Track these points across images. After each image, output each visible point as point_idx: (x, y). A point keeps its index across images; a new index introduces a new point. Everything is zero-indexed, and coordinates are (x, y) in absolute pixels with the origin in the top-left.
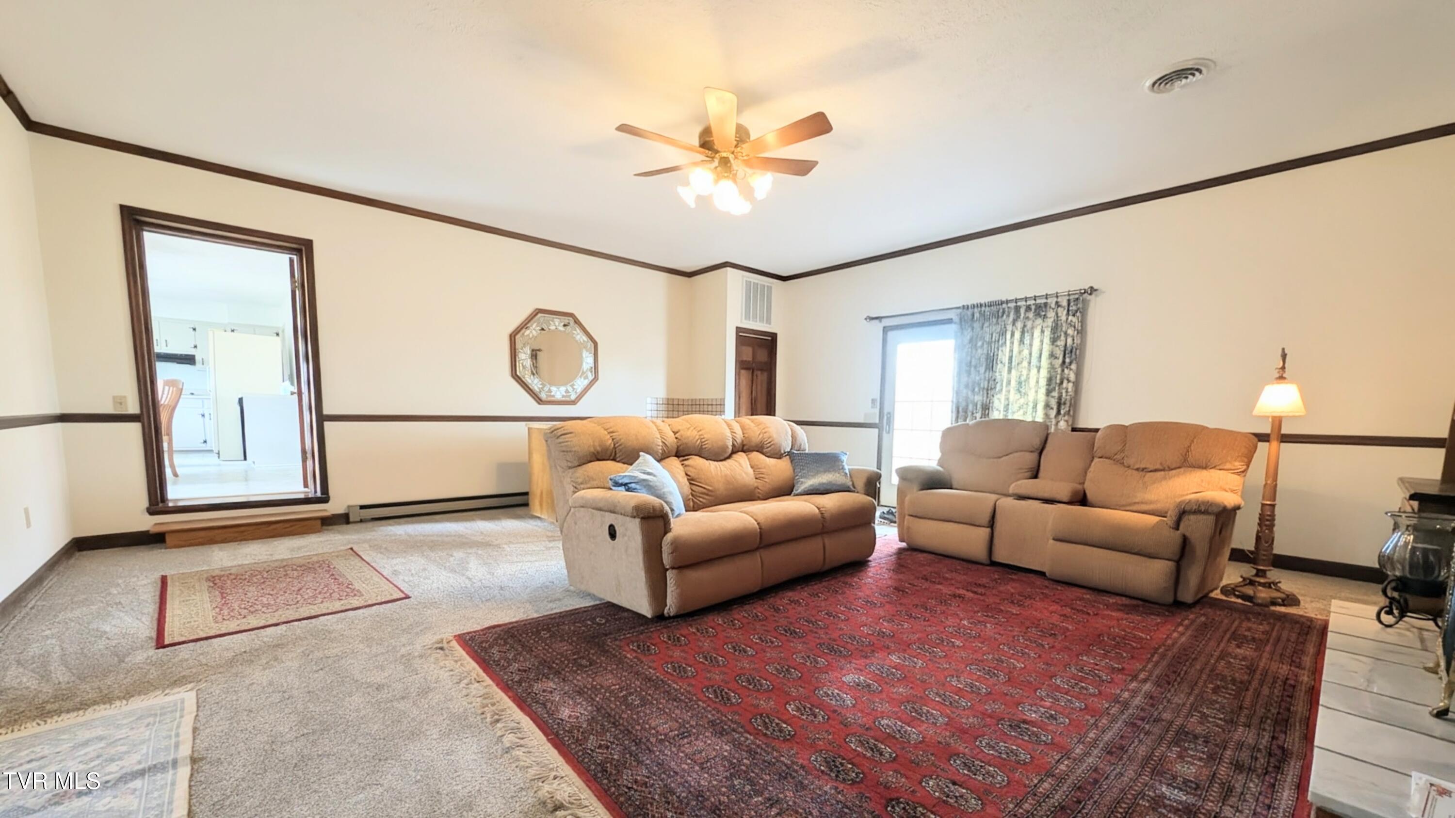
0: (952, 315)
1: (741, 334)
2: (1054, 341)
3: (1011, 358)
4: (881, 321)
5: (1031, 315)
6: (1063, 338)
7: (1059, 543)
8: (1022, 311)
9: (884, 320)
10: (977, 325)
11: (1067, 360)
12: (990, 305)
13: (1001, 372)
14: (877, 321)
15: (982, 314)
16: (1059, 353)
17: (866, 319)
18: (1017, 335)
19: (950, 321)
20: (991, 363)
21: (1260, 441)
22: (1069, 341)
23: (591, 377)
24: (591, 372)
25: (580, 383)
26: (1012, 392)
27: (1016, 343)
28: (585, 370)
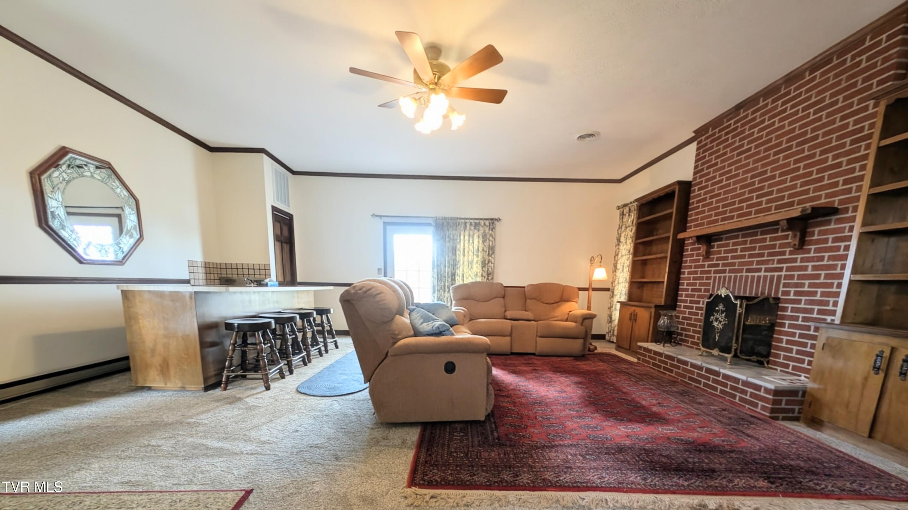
0: (431, 221)
1: (275, 212)
2: (484, 242)
3: (464, 249)
4: (381, 218)
5: (472, 228)
6: (488, 241)
7: (541, 339)
8: (468, 225)
9: (383, 218)
10: (445, 229)
11: (491, 253)
12: (452, 219)
13: (460, 257)
14: (378, 218)
15: (448, 223)
16: (486, 249)
17: (372, 215)
18: (467, 238)
19: (430, 224)
20: (454, 250)
21: (579, 290)
22: (491, 243)
23: (137, 236)
24: (136, 231)
25: (125, 242)
26: (466, 267)
27: (466, 242)
28: (129, 228)
